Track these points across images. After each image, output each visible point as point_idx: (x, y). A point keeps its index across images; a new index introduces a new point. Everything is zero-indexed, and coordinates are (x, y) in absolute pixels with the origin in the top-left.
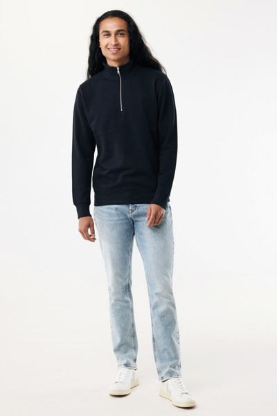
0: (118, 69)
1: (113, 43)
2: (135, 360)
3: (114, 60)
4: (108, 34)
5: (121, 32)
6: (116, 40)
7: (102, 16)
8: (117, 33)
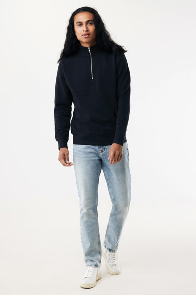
0: (89, 48)
1: (85, 30)
2: (100, 262)
3: (86, 43)
4: (81, 24)
5: (90, 22)
6: (87, 28)
7: (75, 12)
8: (87, 22)
